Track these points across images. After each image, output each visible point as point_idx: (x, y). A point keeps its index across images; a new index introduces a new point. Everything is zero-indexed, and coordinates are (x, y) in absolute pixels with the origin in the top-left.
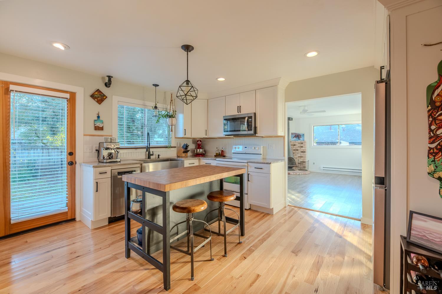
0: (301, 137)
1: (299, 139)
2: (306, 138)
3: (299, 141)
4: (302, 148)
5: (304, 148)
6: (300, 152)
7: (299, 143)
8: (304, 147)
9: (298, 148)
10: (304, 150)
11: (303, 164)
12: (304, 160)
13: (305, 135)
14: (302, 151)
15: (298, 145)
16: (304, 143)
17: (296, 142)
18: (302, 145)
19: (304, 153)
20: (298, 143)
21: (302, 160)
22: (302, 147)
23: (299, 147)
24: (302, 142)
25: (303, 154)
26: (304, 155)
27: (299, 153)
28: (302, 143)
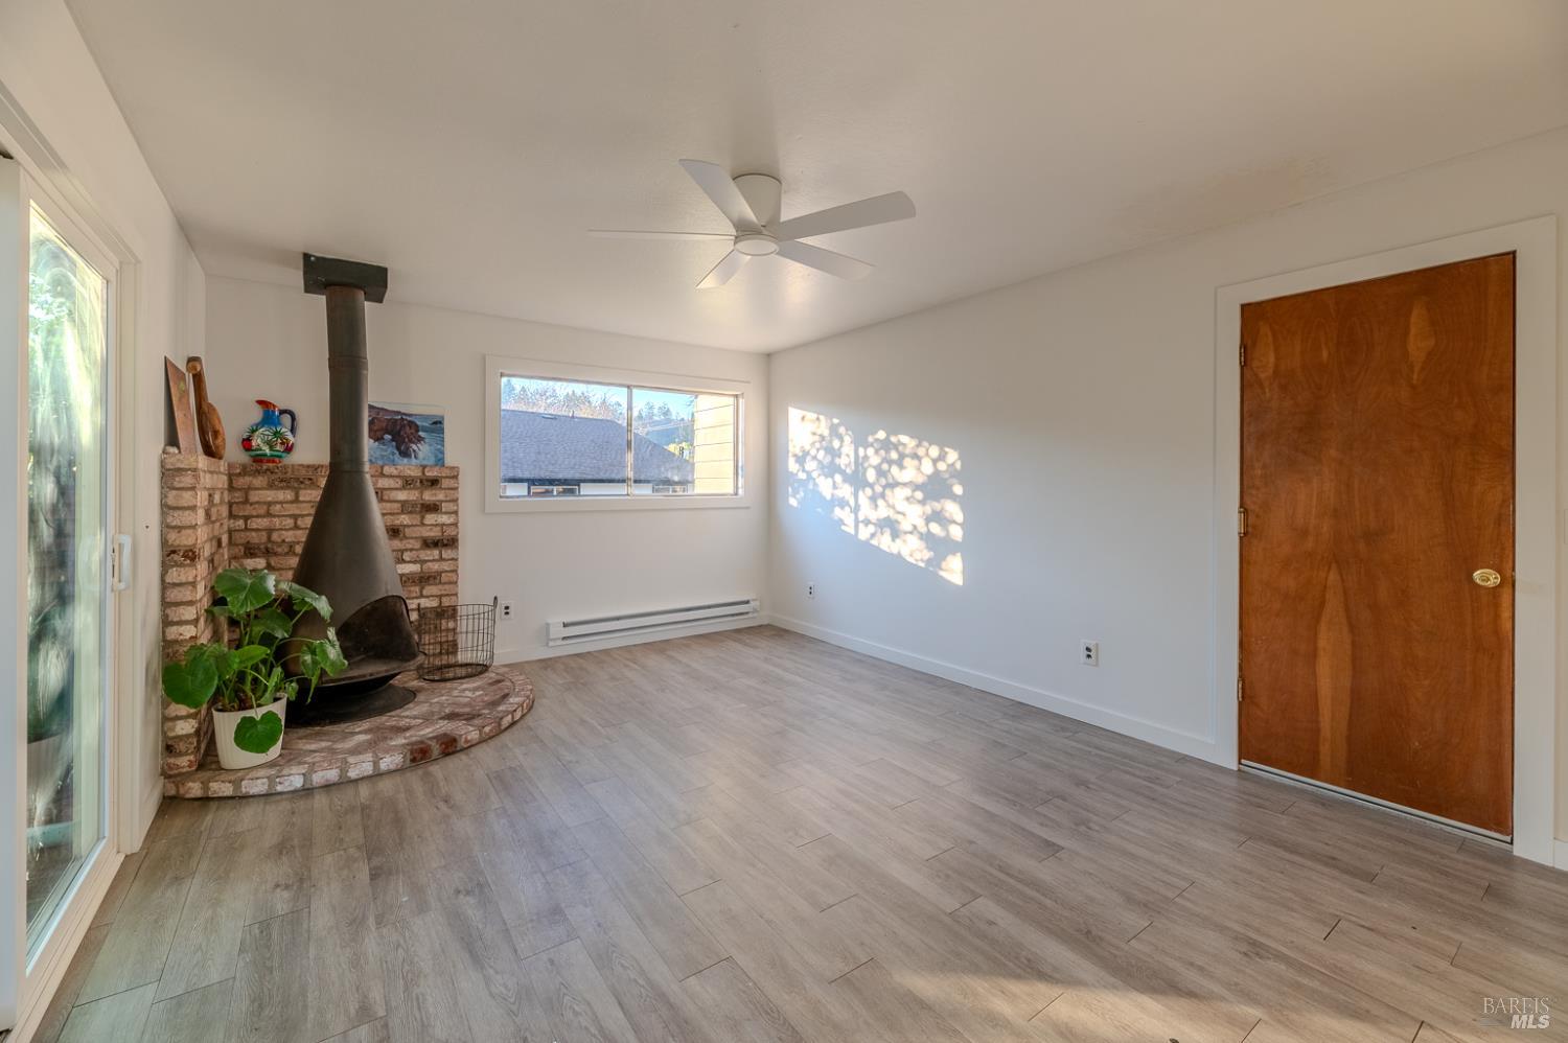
0: (420, 439)
1: (405, 454)
2: (457, 449)
3: (409, 467)
4: (430, 518)
5: (444, 519)
6: (417, 545)
7: (408, 483)
8: (445, 507)
9: (405, 519)
10: (450, 532)
11: (438, 629)
12: (446, 602)
13: (447, 425)
14: (435, 533)
15: (402, 496)
16: (445, 483)
17: (387, 470)
18: (429, 496)
19: (447, 554)
20: (400, 483)
21: (434, 603)
22: (433, 508)
23: (406, 506)
24: (430, 474)
25: (441, 559)
26: (445, 566)
27: (406, 556)
28: (434, 482)
